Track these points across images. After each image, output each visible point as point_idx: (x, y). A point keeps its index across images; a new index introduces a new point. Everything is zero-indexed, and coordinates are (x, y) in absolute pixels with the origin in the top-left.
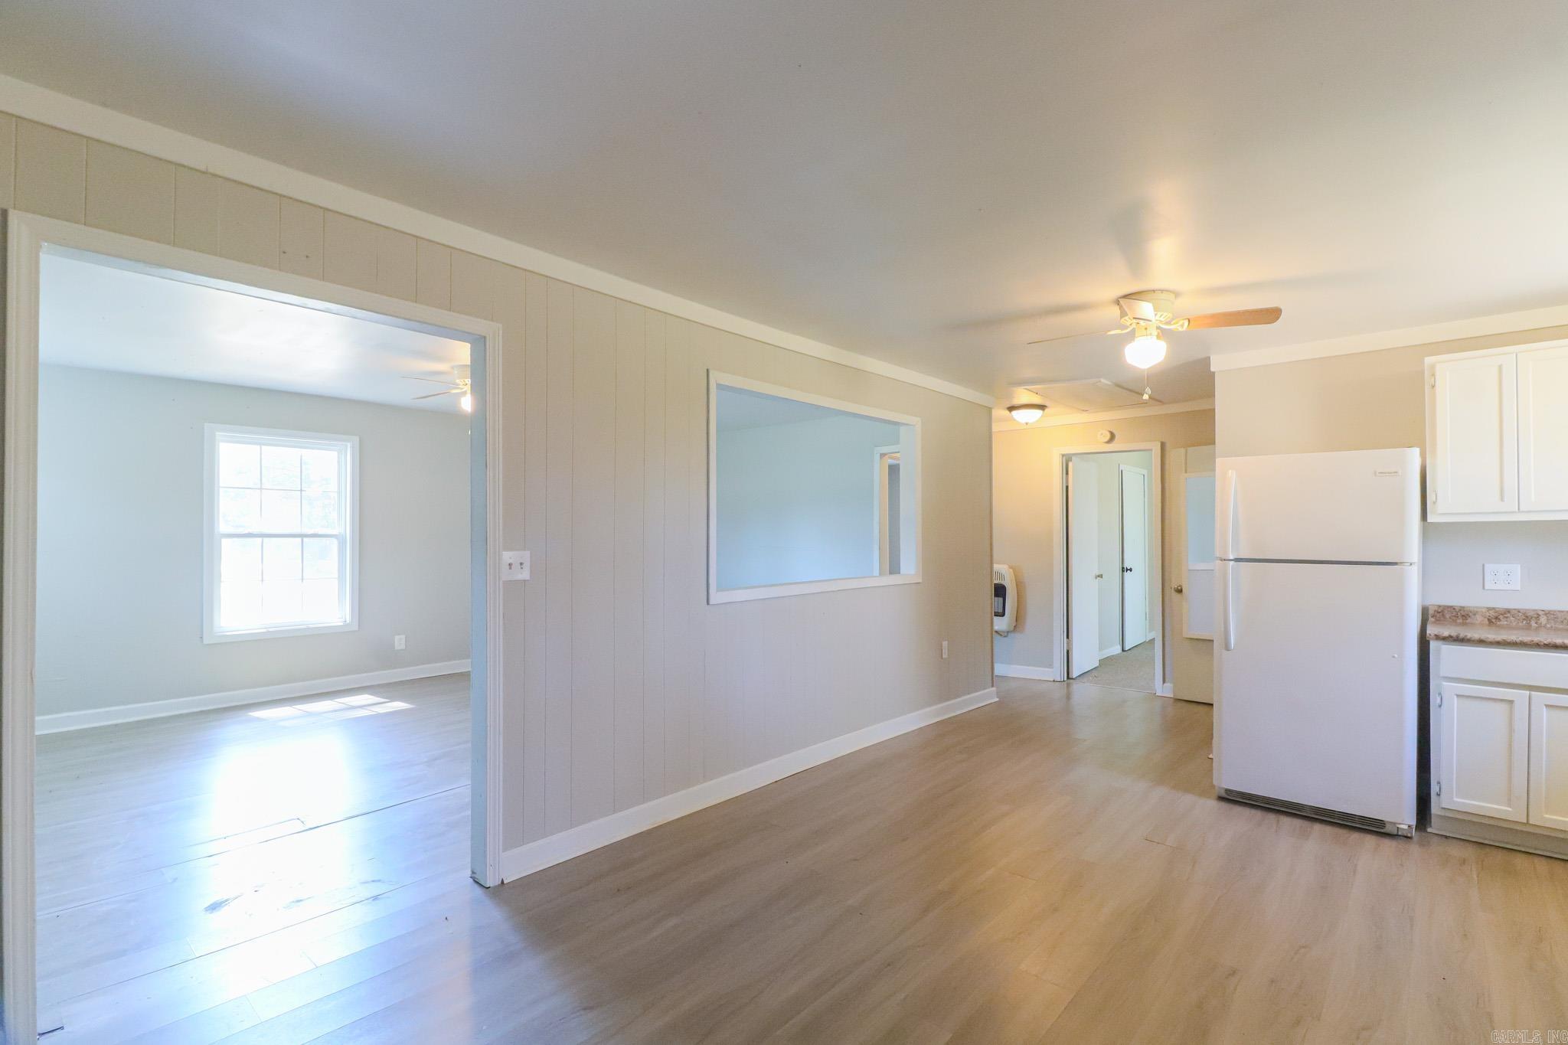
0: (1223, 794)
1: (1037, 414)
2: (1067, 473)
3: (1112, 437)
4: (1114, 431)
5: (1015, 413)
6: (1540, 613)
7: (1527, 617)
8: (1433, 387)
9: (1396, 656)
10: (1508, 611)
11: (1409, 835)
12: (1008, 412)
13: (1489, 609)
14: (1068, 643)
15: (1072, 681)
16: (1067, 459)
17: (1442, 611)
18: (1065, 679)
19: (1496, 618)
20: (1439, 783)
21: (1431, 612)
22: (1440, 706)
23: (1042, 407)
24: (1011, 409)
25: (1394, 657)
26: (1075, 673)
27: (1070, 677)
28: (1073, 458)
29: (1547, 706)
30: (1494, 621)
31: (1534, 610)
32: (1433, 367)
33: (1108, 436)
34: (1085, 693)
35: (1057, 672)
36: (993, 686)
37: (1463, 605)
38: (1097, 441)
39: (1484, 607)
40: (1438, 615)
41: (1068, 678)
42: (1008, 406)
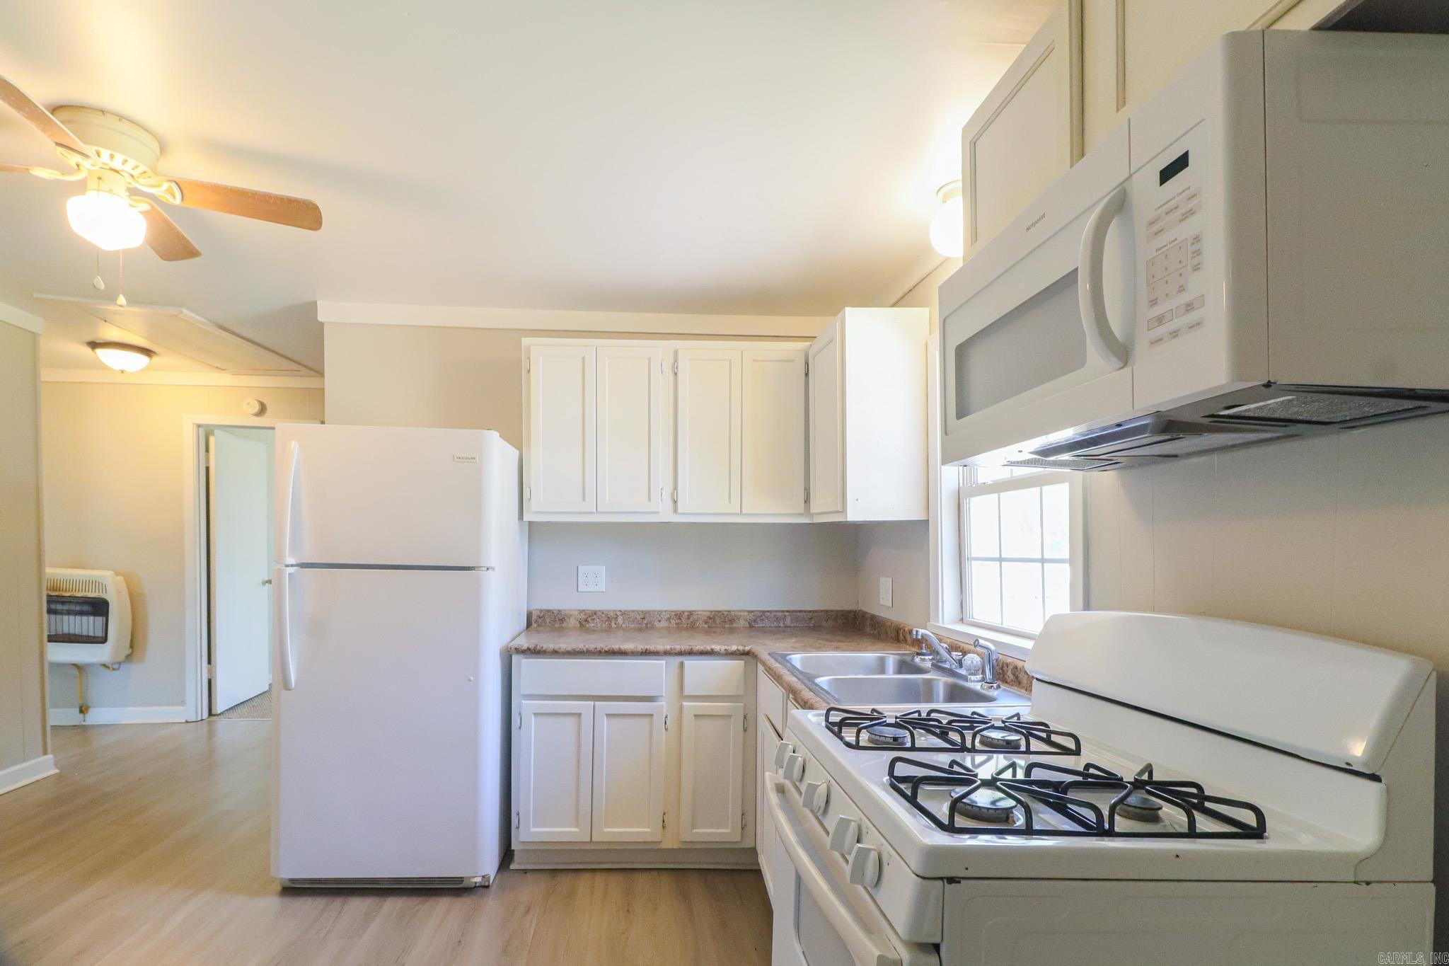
0: (289, 884)
1: (141, 360)
2: (207, 450)
3: (263, 409)
4: (265, 402)
5: (101, 353)
6: (619, 613)
7: (609, 618)
8: (529, 371)
9: (472, 679)
10: (595, 613)
11: (486, 884)
12: (88, 350)
13: (581, 611)
14: (210, 671)
15: (214, 718)
16: (206, 434)
17: (544, 615)
18: (205, 715)
19: (587, 621)
20: (518, 814)
21: (534, 617)
22: (520, 728)
23: (147, 352)
24: (94, 345)
25: (470, 680)
26: (220, 707)
27: (213, 712)
28: (216, 432)
29: (608, 715)
30: (584, 623)
31: (614, 611)
32: (528, 349)
33: (257, 408)
34: (230, 732)
35: (193, 707)
36: (45, 753)
37: (560, 609)
38: (244, 413)
39: (575, 610)
40: (540, 620)
41: (210, 714)
42: (90, 338)
